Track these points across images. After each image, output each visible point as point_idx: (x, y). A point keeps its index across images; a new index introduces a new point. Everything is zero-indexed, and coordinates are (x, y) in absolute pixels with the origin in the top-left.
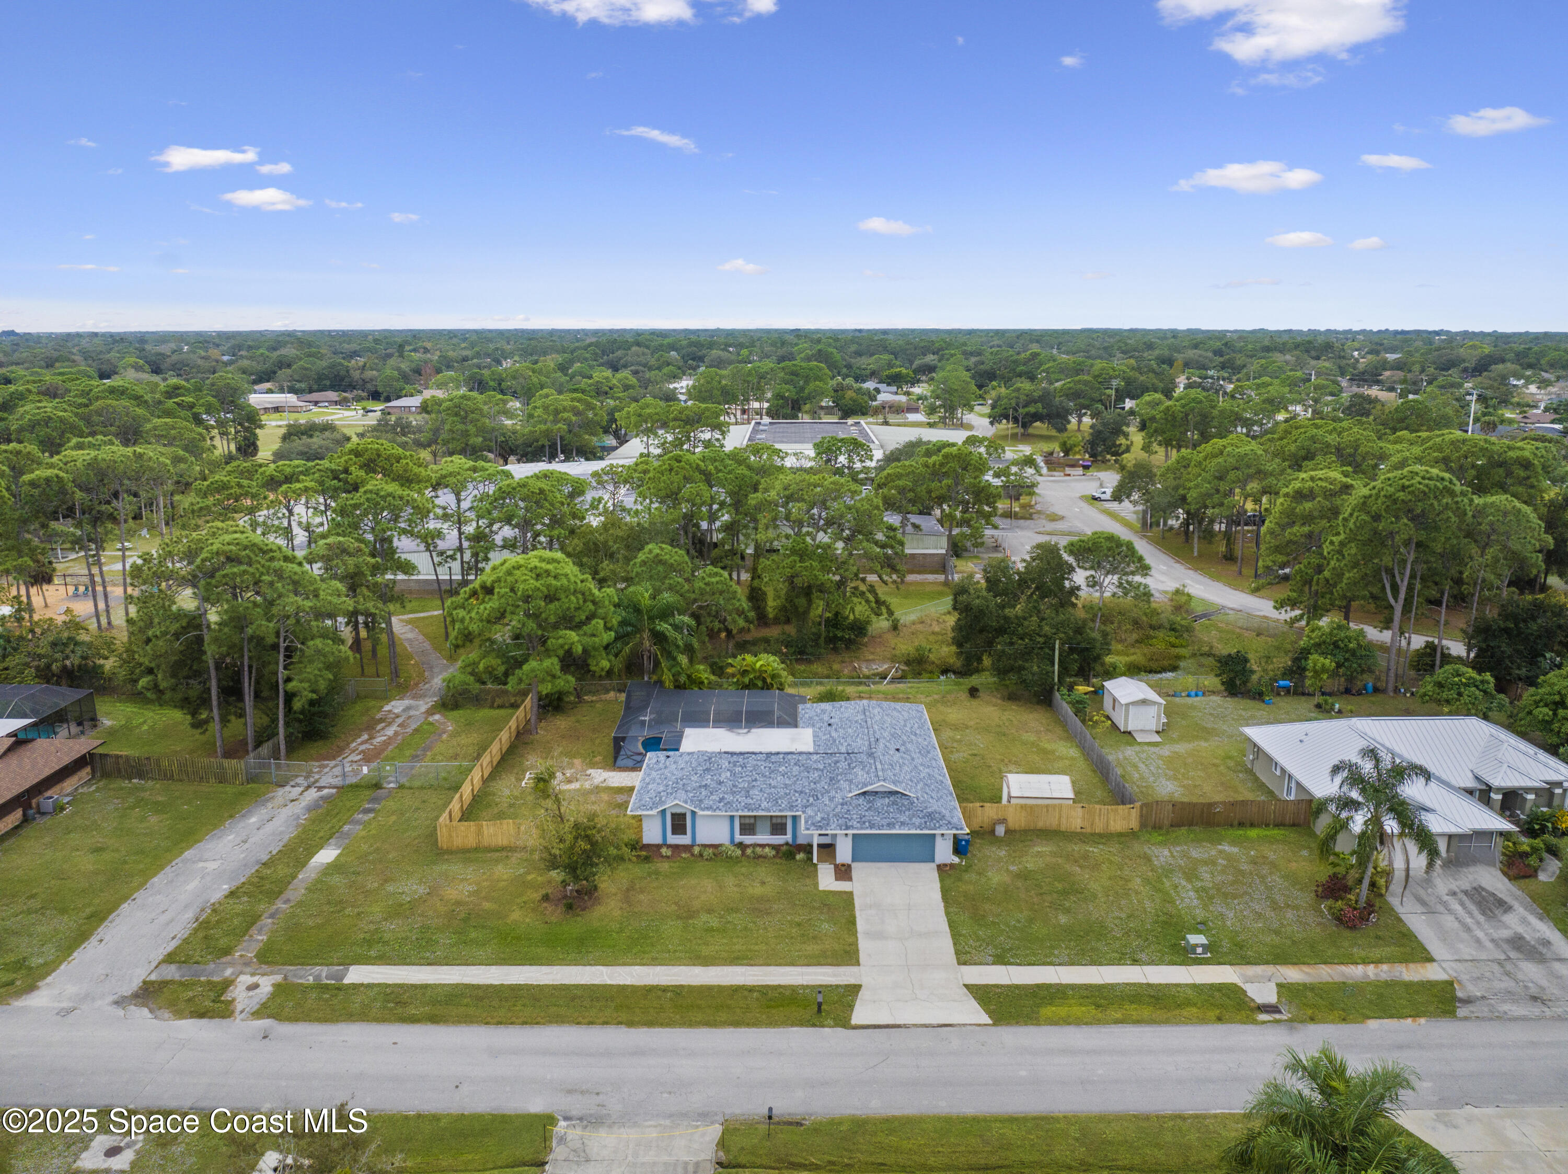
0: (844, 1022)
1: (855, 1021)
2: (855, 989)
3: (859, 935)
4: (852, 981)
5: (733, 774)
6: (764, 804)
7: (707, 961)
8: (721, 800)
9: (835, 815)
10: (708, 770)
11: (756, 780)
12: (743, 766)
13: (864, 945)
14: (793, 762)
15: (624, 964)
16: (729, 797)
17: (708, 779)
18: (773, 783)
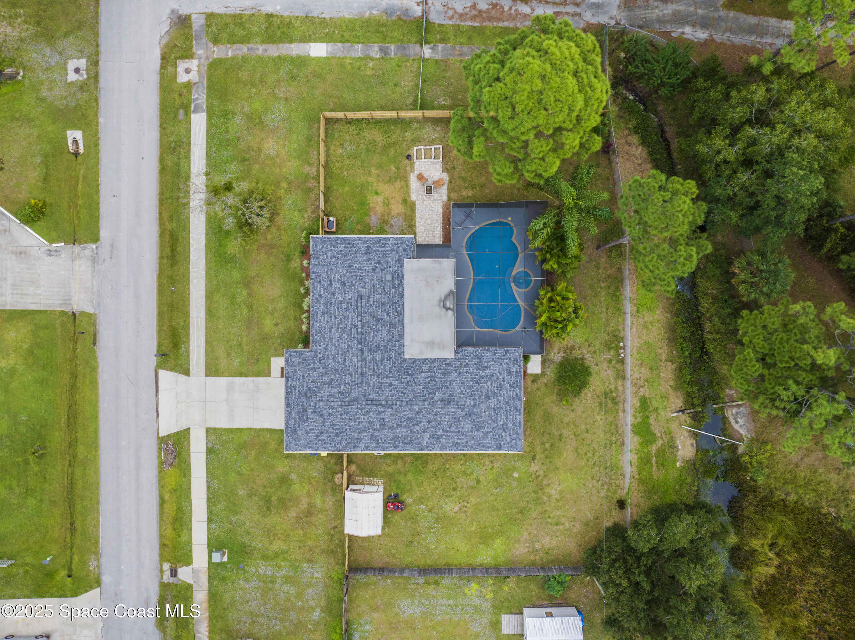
0: (160, 366)
1: (161, 372)
2: (187, 373)
3: (230, 379)
4: (192, 371)
5: (340, 303)
6: (317, 325)
7: (209, 296)
8: (321, 296)
9: (295, 370)
10: (344, 284)
11: (336, 318)
12: (347, 309)
13: (223, 381)
14: (351, 344)
15: (206, 254)
16: (322, 301)
17: (336, 285)
18: (334, 330)
